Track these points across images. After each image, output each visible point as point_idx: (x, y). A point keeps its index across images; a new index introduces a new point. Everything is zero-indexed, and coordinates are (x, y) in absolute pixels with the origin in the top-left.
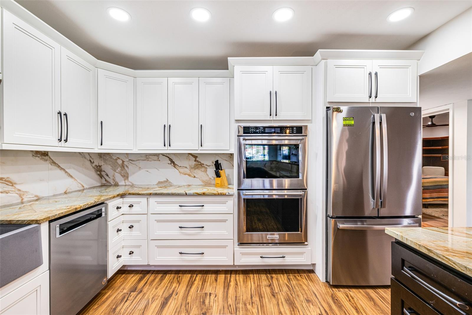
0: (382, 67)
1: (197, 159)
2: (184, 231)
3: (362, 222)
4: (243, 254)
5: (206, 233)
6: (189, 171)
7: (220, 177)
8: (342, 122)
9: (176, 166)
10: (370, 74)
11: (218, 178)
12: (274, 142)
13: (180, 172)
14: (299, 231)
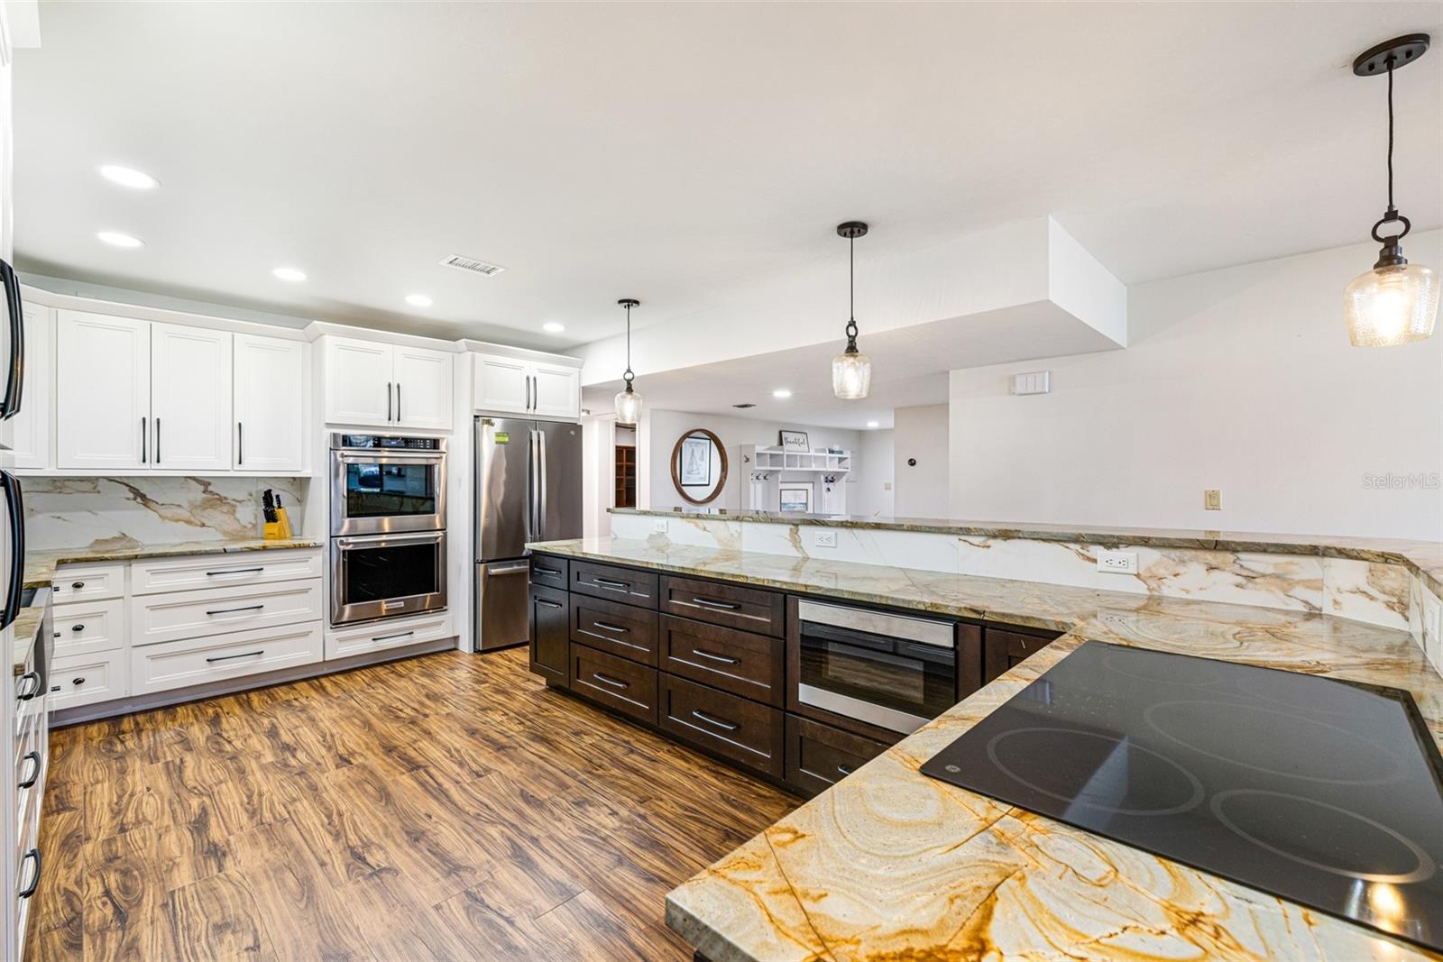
0: (541, 371)
1: (210, 488)
2: (217, 619)
3: (519, 564)
4: (341, 640)
5: (267, 616)
6: (189, 514)
7: (275, 521)
8: (494, 439)
9: (151, 504)
10: (528, 378)
11: (272, 524)
12: (384, 461)
13: (160, 516)
14: (433, 591)
